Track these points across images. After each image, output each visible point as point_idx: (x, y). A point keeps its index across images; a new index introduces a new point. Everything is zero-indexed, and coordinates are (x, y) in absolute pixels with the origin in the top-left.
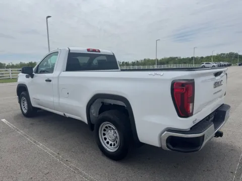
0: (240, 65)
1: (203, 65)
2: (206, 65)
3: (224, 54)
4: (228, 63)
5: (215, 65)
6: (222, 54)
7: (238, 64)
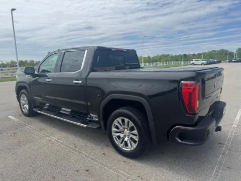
0: (229, 62)
1: (192, 62)
2: (196, 63)
3: (215, 51)
4: (218, 60)
5: (204, 62)
6: (213, 51)
7: (228, 61)
